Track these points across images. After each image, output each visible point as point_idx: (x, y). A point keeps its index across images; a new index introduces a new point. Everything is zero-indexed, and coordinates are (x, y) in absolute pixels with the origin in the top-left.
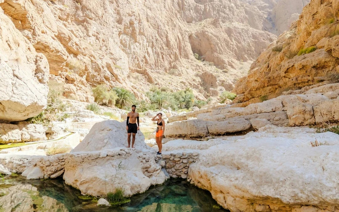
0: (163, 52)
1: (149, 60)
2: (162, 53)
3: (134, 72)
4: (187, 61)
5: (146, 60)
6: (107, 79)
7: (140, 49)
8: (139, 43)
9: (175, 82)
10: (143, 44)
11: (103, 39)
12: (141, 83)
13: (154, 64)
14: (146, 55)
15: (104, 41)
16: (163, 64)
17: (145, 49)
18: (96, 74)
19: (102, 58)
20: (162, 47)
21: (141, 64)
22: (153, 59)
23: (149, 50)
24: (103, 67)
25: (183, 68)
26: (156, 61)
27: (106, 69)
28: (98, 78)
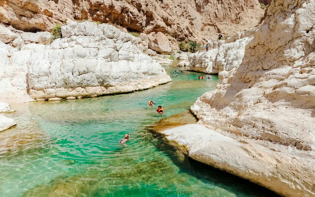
0: (230, 6)
1: (218, 15)
2: (229, 8)
3: (206, 26)
4: (252, 11)
5: (216, 15)
6: (186, 36)
7: (212, 7)
8: (210, 2)
9: (239, 30)
10: (214, 3)
11: (184, 7)
12: (211, 34)
13: (222, 17)
14: (216, 11)
15: (184, 8)
16: (230, 17)
17: (216, 6)
18: (180, 33)
19: (183, 23)
20: (230, 3)
21: (212, 18)
22: (222, 13)
23: (218, 7)
24: (184, 29)
25: (247, 18)
26: (224, 15)
27: (185, 30)
28: (181, 36)
